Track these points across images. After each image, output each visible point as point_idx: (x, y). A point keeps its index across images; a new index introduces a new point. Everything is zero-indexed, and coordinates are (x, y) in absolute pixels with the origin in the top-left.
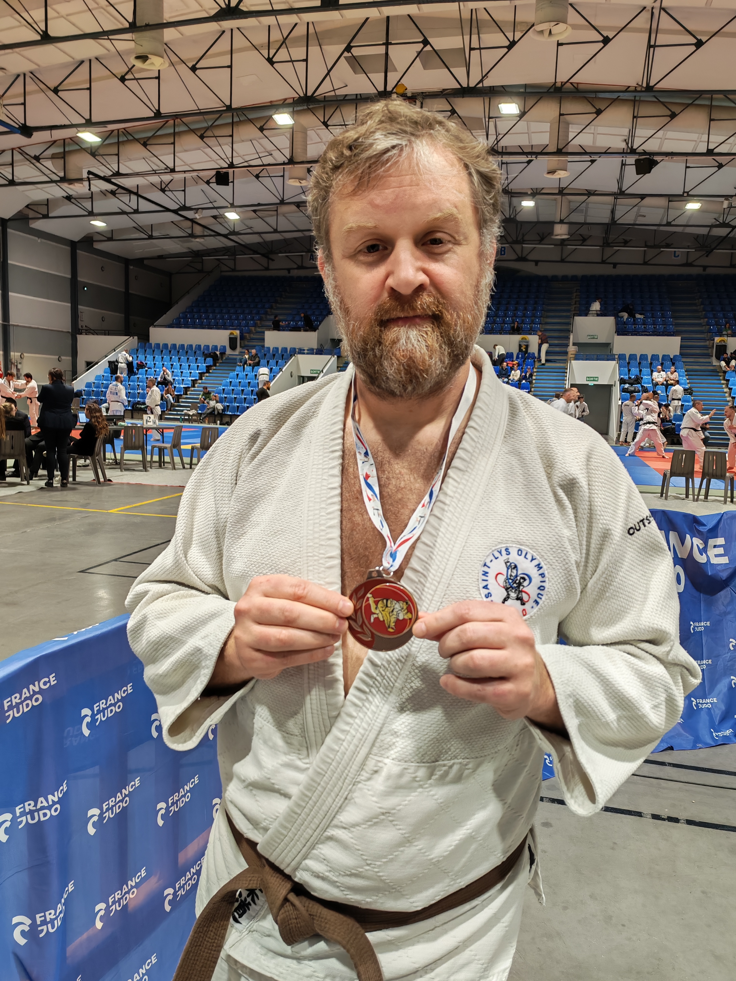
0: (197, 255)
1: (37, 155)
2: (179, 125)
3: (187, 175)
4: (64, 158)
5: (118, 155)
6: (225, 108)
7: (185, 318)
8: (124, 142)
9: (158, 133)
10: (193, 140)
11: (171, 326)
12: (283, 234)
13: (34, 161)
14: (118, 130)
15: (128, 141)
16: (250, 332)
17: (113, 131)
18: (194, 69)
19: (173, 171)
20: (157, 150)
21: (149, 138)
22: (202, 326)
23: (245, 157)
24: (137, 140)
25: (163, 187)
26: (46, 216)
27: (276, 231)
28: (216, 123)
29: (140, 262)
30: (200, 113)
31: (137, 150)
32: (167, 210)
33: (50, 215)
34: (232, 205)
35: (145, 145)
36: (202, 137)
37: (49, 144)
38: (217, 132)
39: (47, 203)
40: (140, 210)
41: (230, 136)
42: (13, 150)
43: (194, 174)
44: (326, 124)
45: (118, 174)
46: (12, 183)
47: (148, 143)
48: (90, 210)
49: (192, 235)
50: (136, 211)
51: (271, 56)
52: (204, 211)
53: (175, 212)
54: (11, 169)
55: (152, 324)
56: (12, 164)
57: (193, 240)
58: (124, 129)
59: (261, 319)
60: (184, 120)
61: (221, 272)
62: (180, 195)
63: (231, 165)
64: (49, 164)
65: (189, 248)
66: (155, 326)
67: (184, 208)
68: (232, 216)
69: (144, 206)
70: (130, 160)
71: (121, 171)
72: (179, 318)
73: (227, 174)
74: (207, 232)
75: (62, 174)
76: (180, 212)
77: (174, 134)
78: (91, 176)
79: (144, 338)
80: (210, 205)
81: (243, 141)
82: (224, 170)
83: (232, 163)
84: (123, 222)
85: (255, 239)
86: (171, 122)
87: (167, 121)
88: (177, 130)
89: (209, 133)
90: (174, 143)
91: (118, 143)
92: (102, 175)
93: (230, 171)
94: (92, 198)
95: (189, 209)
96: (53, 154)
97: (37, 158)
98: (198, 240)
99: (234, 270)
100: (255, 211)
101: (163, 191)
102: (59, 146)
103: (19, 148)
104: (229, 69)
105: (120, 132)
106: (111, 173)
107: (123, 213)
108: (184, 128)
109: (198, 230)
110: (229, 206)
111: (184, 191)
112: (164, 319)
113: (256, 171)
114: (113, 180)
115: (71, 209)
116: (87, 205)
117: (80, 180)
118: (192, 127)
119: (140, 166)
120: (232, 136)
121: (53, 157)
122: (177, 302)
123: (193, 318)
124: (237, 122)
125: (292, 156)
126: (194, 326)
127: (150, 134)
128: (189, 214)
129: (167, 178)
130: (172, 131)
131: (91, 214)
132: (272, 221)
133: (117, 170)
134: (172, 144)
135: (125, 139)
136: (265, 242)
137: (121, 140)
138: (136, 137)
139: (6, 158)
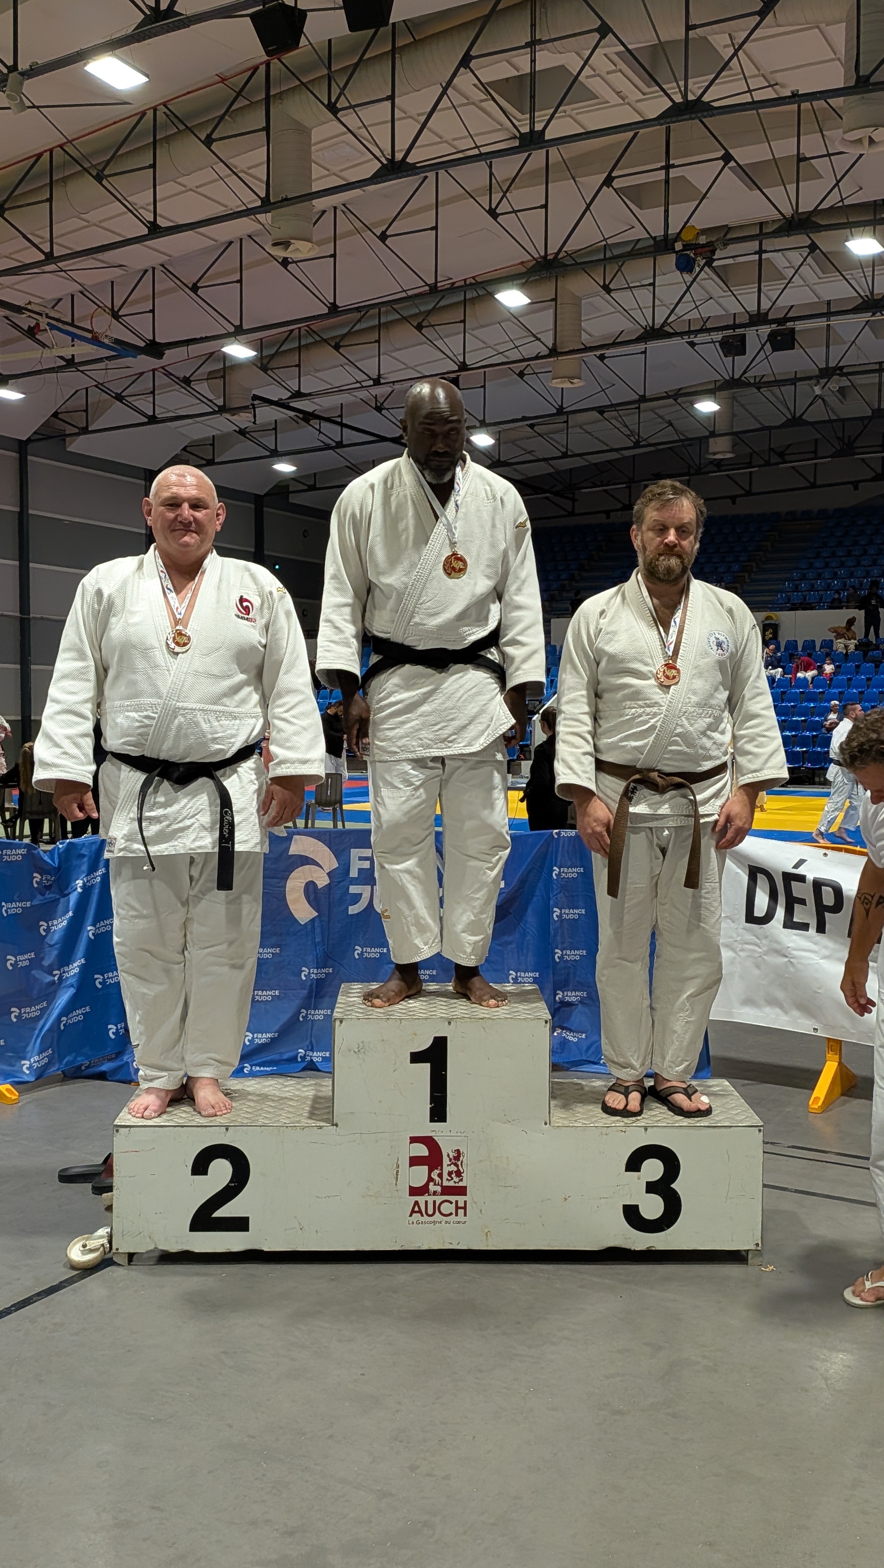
1: (187, 375)
2: (387, 312)
4: (224, 377)
5: (298, 365)
6: (428, 289)
8: (308, 346)
9: (357, 328)
10: (406, 333)
13: (184, 385)
14: (299, 329)
15: (316, 342)
17: (292, 331)
18: (384, 238)
19: (377, 382)
20: (353, 353)
21: (343, 337)
24: (326, 341)
25: (379, 404)
26: (211, 463)
27: (565, 455)
28: (439, 307)
31: (327, 355)
32: (383, 439)
33: (217, 460)
34: (483, 425)
35: (337, 347)
36: (419, 328)
37: (205, 358)
38: (442, 318)
39: (212, 442)
40: (345, 443)
41: (461, 322)
42: (153, 371)
44: (608, 289)
45: (298, 395)
46: (153, 420)
47: (342, 343)
48: (274, 447)
50: (340, 445)
51: (493, 206)
53: (396, 441)
54: (151, 399)
56: (153, 392)
58: (307, 326)
64: (203, 388)
69: (350, 436)
70: (318, 371)
71: (304, 390)
77: (379, 328)
78: (255, 402)
81: (482, 326)
83: (464, 362)
86: (374, 310)
87: (367, 312)
88: (383, 321)
89: (433, 320)
91: (300, 348)
92: (275, 398)
93: (463, 375)
94: (275, 429)
96: (210, 373)
97: (187, 381)
100: (532, 427)
101: (379, 409)
102: (216, 361)
103: (163, 368)
104: (434, 232)
105: (302, 330)
106: (289, 394)
108: (394, 318)
110: (478, 424)
114: (291, 404)
115: (246, 448)
116: (270, 442)
117: (243, 409)
118: (405, 314)
120: (464, 321)
121: (211, 376)
125: (555, 344)
129: (382, 390)
131: (276, 454)
132: (561, 438)
133: (298, 388)
134: (376, 342)
135: (311, 340)
136: (558, 472)
137: (303, 342)
138: (325, 337)
139: (146, 383)
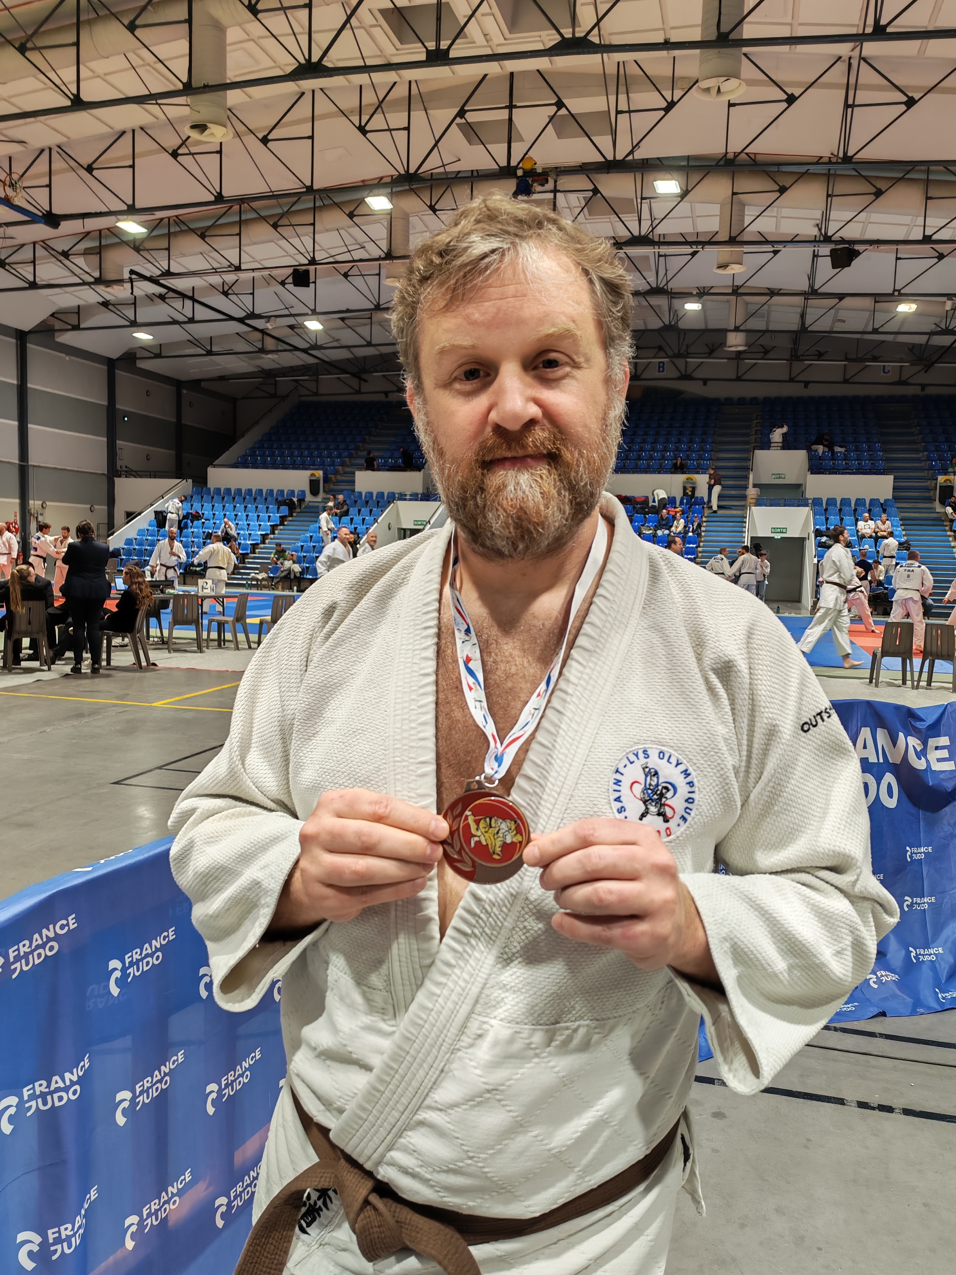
0: (269, 374)
1: (66, 250)
2: (246, 211)
3: (256, 274)
4: (100, 253)
5: (168, 249)
6: (304, 190)
7: (253, 455)
8: (176, 234)
9: (220, 222)
10: (264, 230)
11: (235, 466)
12: (379, 348)
13: (62, 258)
14: (169, 218)
15: (182, 231)
16: (336, 473)
17: (162, 219)
18: (265, 141)
19: (238, 269)
20: (217, 242)
21: (208, 228)
22: (275, 466)
23: (329, 251)
24: (193, 231)
25: (226, 289)
26: (76, 328)
27: (369, 344)
28: (293, 209)
29: (196, 384)
30: (274, 196)
31: (193, 243)
32: (231, 318)
33: (82, 326)
34: (314, 312)
35: (203, 236)
36: (275, 226)
37: (82, 236)
38: (295, 220)
39: (78, 310)
40: (196, 318)
41: (311, 224)
42: (34, 243)
43: (266, 273)
44: (433, 209)
45: (168, 274)
46: (33, 285)
47: (207, 234)
48: (133, 319)
49: (262, 351)
50: (192, 320)
51: (363, 124)
52: (278, 319)
53: (241, 320)
54: (31, 269)
55: (211, 464)
56: (34, 262)
57: (263, 356)
58: (177, 216)
59: (350, 456)
60: (254, 204)
61: (300, 396)
62: (248, 300)
63: (313, 262)
64: (80, 261)
65: (258, 366)
66: (215, 466)
67: (253, 315)
68: (314, 325)
69: (201, 313)
70: (184, 255)
71: (172, 270)
72: (245, 456)
73: (307, 272)
74: (282, 346)
75: (97, 274)
76: (247, 321)
77: (240, 223)
78: (134, 276)
79: (201, 481)
80: (286, 312)
81: (328, 230)
82: (304, 268)
83: (314, 258)
84: (175, 333)
85: (343, 354)
86: (236, 208)
87: (231, 207)
88: (243, 218)
89: (284, 221)
90: (239, 234)
91: (169, 235)
92: (148, 274)
93: (312, 268)
94: (135, 304)
95: (259, 317)
96: (86, 249)
97: (65, 254)
98: (270, 356)
99: (316, 394)
100: (343, 319)
101: (226, 294)
102: (93, 239)
103: (43, 241)
104: (310, 141)
105: (171, 220)
106: (159, 273)
107: (174, 322)
108: (253, 215)
109: (270, 343)
110: (310, 313)
111: (253, 294)
113: (345, 267)
114: (161, 281)
115: (108, 318)
116: (129, 313)
117: (120, 281)
118: (263, 214)
119: (196, 263)
120: (313, 224)
121: (87, 252)
122: (243, 435)
123: (263, 455)
124: (320, 207)
125: (390, 250)
126: (265, 466)
127: (210, 223)
128: (259, 323)
129: (230, 278)
130: (237, 219)
131: (134, 324)
132: (365, 331)
133: (167, 268)
134: (237, 235)
135: (178, 229)
136: (356, 358)
137: (172, 230)
138: (192, 226)
139: (26, 254)
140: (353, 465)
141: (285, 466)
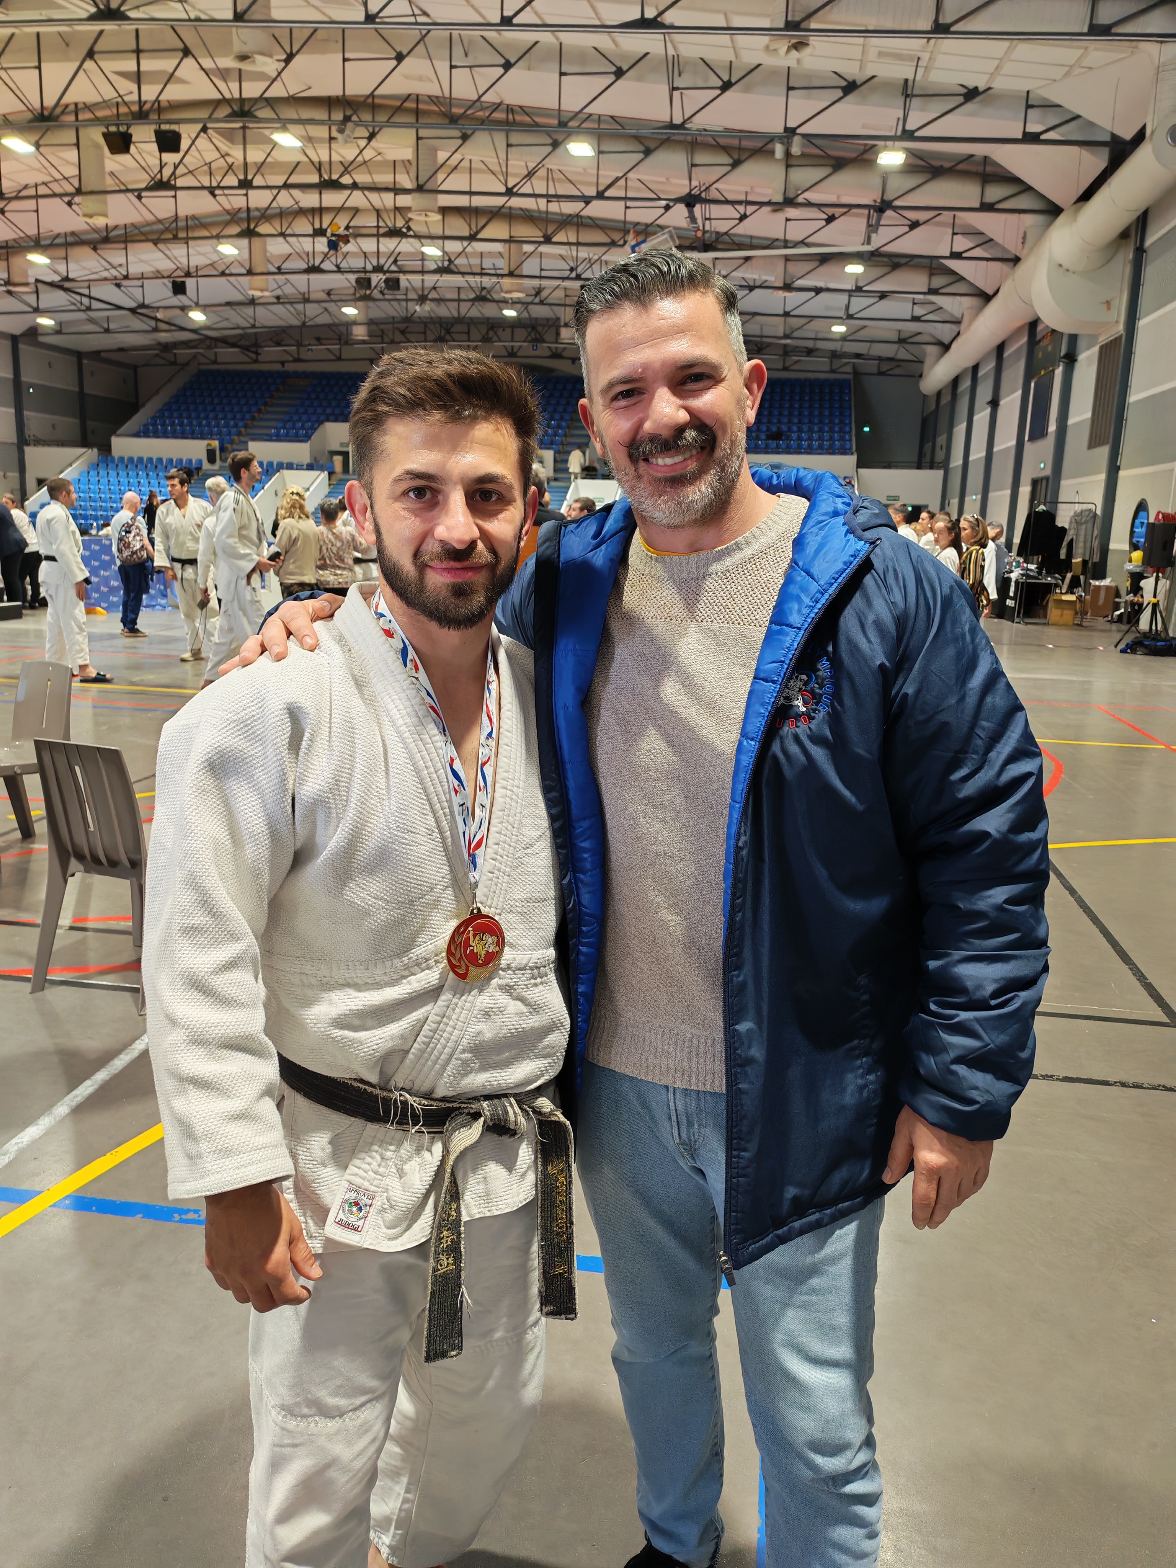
0: (166, 347)
7: (154, 424)
11: (137, 435)
16: (232, 442)
22: (175, 435)
25: (118, 282)
27: (254, 329)
29: (95, 355)
48: (36, 307)
50: (90, 309)
52: (166, 310)
53: (132, 310)
55: (114, 432)
57: (158, 334)
59: (244, 426)
63: (187, 274)
65: (155, 341)
66: (118, 436)
67: (144, 306)
68: (197, 315)
72: (146, 426)
73: (184, 283)
74: (173, 328)
76: (137, 311)
79: (105, 449)
82: (181, 279)
83: (189, 270)
85: (231, 333)
93: (188, 280)
94: (36, 291)
98: (163, 334)
99: (215, 363)
101: (118, 286)
109: (162, 326)
110: (193, 305)
112: (127, 427)
116: (32, 300)
120: (187, 243)
122: (143, 405)
123: (163, 425)
126: (165, 435)
128: (149, 312)
131: (38, 311)
136: (243, 336)
140: (248, 435)
141: (183, 436)
